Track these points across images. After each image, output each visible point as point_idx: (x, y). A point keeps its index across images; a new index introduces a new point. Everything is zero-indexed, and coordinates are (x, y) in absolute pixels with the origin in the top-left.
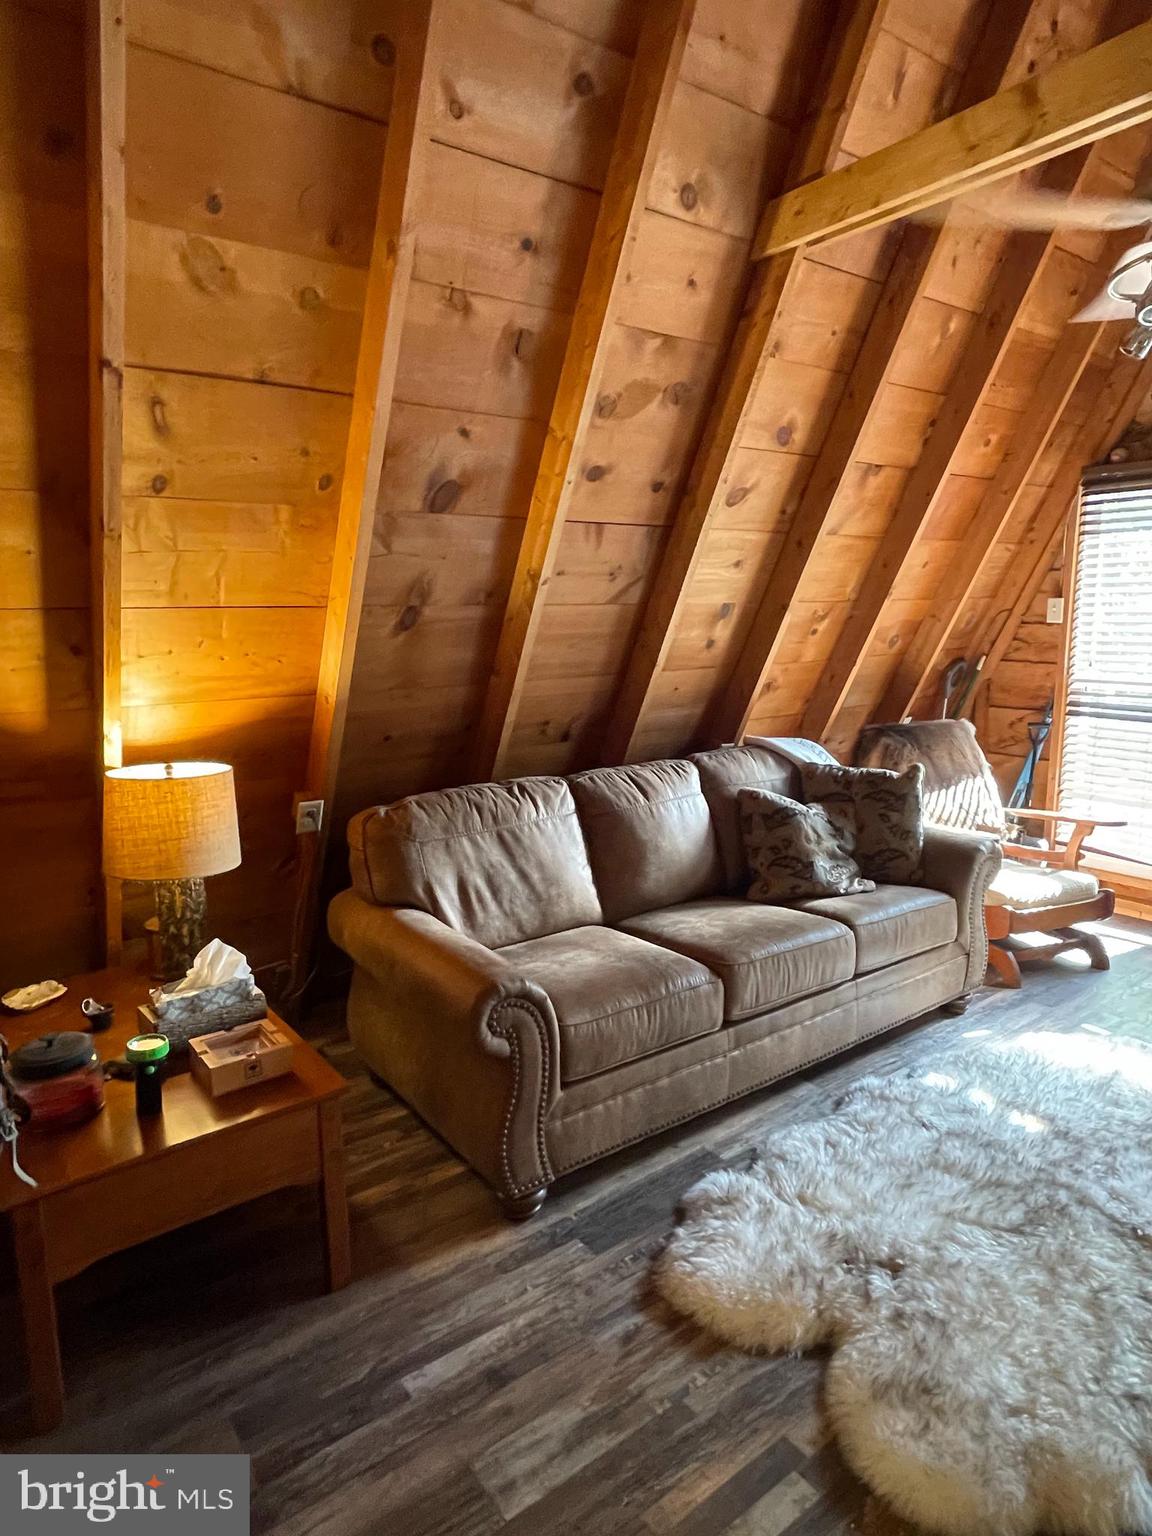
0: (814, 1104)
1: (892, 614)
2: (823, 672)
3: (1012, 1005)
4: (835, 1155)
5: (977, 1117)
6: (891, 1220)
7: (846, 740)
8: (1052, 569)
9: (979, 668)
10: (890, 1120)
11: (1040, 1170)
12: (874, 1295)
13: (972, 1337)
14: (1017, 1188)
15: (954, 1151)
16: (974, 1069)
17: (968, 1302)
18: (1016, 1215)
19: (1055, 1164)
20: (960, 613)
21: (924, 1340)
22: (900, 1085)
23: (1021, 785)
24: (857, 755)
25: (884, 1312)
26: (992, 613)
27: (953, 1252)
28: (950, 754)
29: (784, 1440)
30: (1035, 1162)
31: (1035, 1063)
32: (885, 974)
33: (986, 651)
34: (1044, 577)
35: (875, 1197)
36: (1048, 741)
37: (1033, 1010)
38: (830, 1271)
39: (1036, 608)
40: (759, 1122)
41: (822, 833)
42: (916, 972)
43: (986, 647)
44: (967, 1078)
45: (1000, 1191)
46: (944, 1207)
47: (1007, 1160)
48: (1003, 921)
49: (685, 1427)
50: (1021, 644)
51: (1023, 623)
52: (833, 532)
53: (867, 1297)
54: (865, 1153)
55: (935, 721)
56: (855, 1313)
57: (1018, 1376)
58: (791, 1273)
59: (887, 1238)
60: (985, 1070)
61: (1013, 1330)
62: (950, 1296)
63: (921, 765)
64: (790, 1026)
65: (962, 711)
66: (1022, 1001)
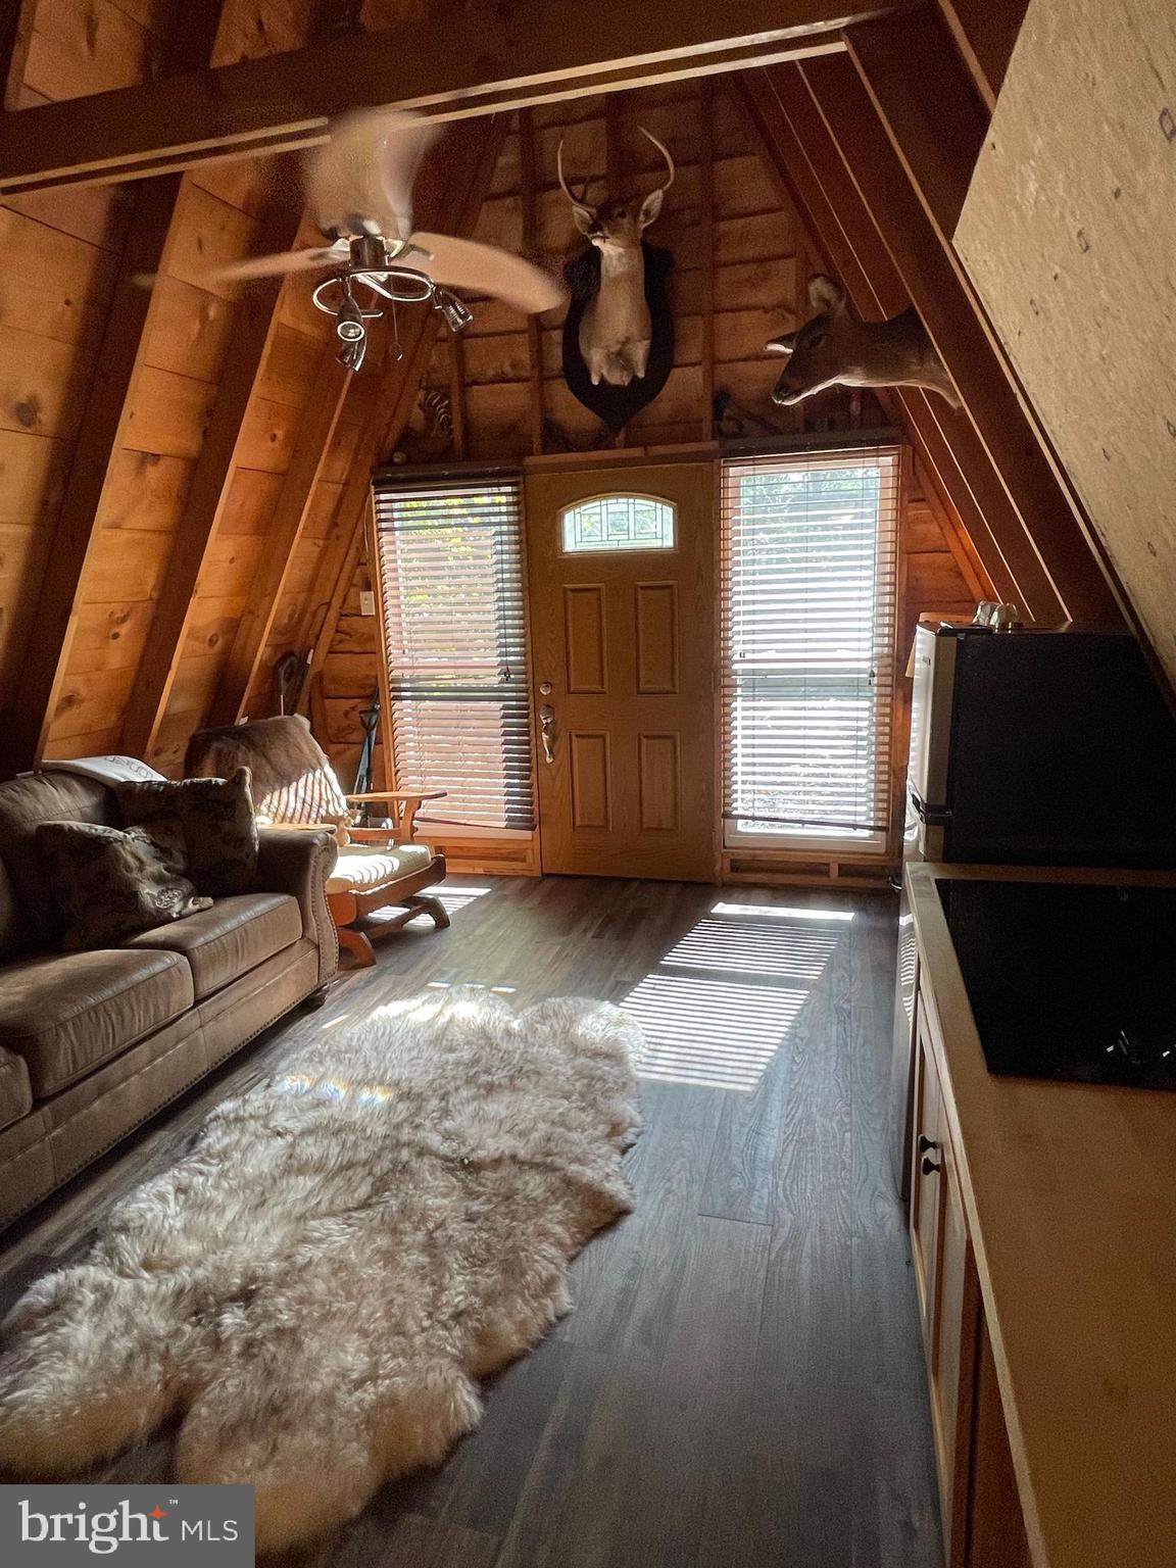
0: (166, 1152)
1: (205, 610)
2: (136, 679)
3: (369, 982)
4: (186, 1201)
5: (330, 1106)
6: (243, 1248)
7: (177, 754)
8: (359, 564)
9: (309, 662)
10: (245, 1141)
11: (386, 1137)
12: (224, 1337)
13: (321, 1331)
14: (364, 1164)
15: (311, 1149)
16: (328, 1059)
17: (318, 1297)
18: (363, 1191)
19: (398, 1127)
20: (278, 607)
21: (274, 1358)
22: (256, 1099)
23: (362, 771)
24: (191, 764)
25: (236, 1348)
26: (313, 608)
27: (306, 1253)
28: (287, 751)
30: (381, 1130)
31: (383, 1034)
33: (313, 644)
34: (353, 571)
35: (227, 1229)
36: (379, 726)
37: (387, 982)
38: (176, 1333)
39: (351, 601)
40: (102, 1196)
41: (144, 858)
42: (263, 981)
43: (312, 639)
44: (322, 1070)
45: (350, 1173)
46: (298, 1210)
47: (357, 1138)
48: (352, 909)
50: (343, 636)
51: (342, 615)
52: (116, 526)
53: (217, 1343)
54: (216, 1187)
55: (271, 719)
56: (203, 1365)
57: (364, 1346)
58: (131, 1356)
59: (239, 1268)
60: (338, 1057)
61: (359, 1306)
62: (302, 1301)
63: (248, 770)
64: (125, 1078)
65: (299, 706)
66: (376, 977)
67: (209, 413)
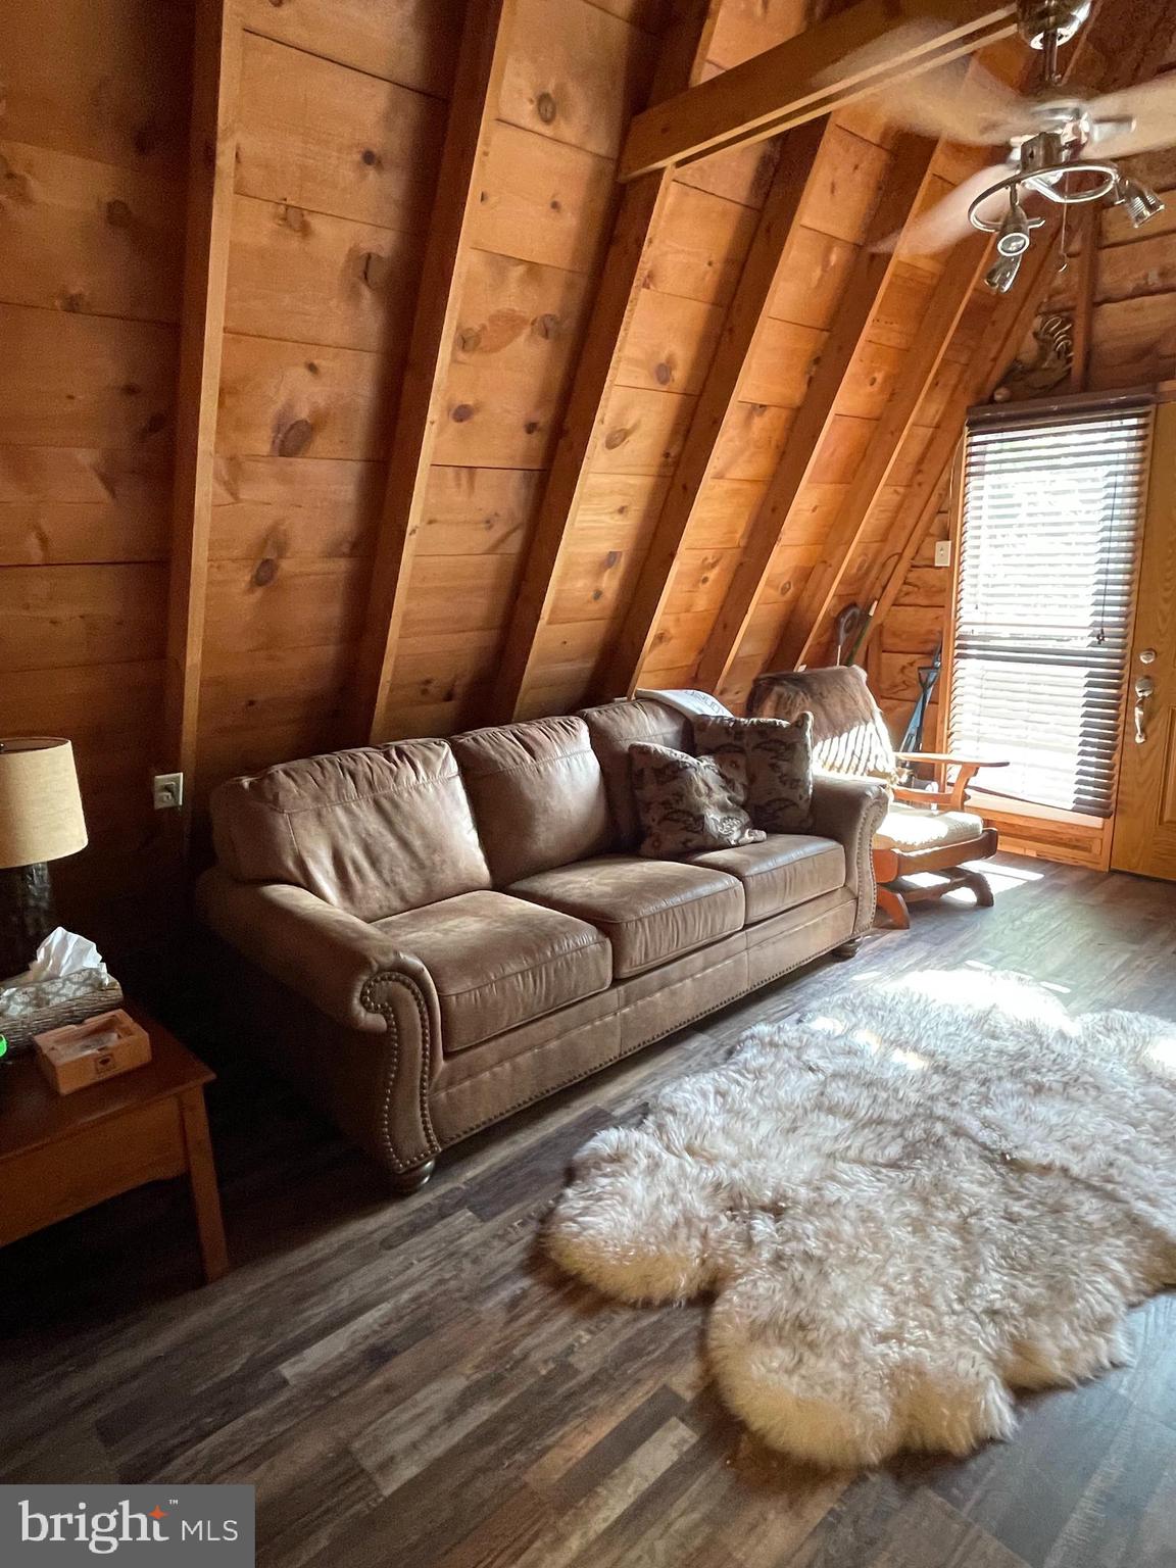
0: (706, 1055)
1: (782, 562)
2: (716, 622)
3: (901, 946)
4: (724, 1105)
5: (862, 1056)
6: (774, 1164)
7: (741, 692)
8: (939, 512)
9: (871, 613)
10: (779, 1065)
11: (919, 1105)
12: (756, 1240)
13: (847, 1271)
14: (896, 1124)
15: (839, 1093)
16: (861, 1010)
17: (846, 1237)
18: (894, 1150)
19: (932, 1098)
20: (851, 558)
21: (802, 1279)
22: (790, 1031)
23: (912, 729)
24: (752, 705)
25: (766, 1255)
26: (881, 560)
27: (833, 1191)
28: (842, 701)
29: (664, 1386)
30: (914, 1097)
31: (919, 1001)
32: (772, 924)
33: (878, 596)
34: (931, 521)
35: (761, 1142)
36: (938, 684)
37: (920, 949)
38: (715, 1220)
39: (925, 552)
40: (652, 1077)
41: (712, 785)
42: (805, 919)
43: (877, 591)
44: (854, 1020)
45: (880, 1129)
46: (827, 1147)
47: (889, 1097)
48: (892, 865)
49: (567, 1386)
50: (910, 588)
51: (913, 566)
52: (719, 476)
53: (749, 1243)
54: (752, 1100)
55: (829, 668)
56: (737, 1258)
57: (889, 1304)
58: (676, 1225)
59: (771, 1182)
60: (871, 1011)
61: (886, 1261)
62: (828, 1235)
63: (810, 714)
64: (681, 980)
65: (856, 658)
66: (910, 940)
67: (817, 361)
